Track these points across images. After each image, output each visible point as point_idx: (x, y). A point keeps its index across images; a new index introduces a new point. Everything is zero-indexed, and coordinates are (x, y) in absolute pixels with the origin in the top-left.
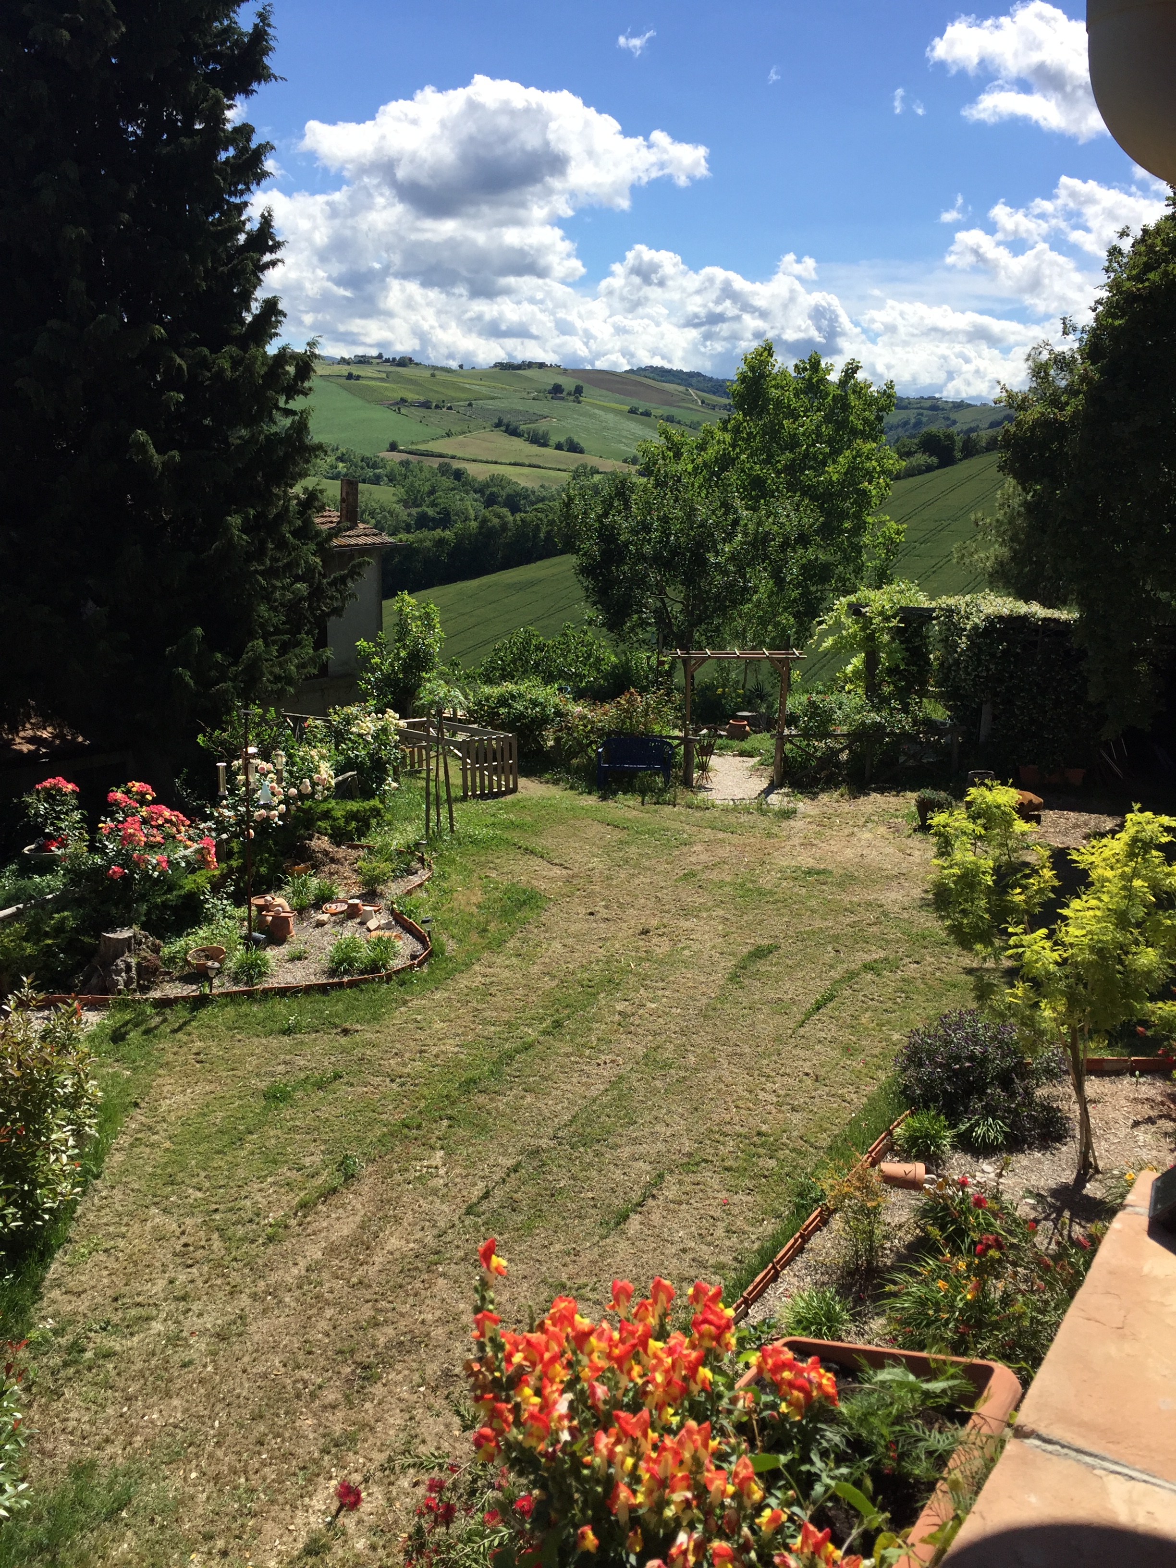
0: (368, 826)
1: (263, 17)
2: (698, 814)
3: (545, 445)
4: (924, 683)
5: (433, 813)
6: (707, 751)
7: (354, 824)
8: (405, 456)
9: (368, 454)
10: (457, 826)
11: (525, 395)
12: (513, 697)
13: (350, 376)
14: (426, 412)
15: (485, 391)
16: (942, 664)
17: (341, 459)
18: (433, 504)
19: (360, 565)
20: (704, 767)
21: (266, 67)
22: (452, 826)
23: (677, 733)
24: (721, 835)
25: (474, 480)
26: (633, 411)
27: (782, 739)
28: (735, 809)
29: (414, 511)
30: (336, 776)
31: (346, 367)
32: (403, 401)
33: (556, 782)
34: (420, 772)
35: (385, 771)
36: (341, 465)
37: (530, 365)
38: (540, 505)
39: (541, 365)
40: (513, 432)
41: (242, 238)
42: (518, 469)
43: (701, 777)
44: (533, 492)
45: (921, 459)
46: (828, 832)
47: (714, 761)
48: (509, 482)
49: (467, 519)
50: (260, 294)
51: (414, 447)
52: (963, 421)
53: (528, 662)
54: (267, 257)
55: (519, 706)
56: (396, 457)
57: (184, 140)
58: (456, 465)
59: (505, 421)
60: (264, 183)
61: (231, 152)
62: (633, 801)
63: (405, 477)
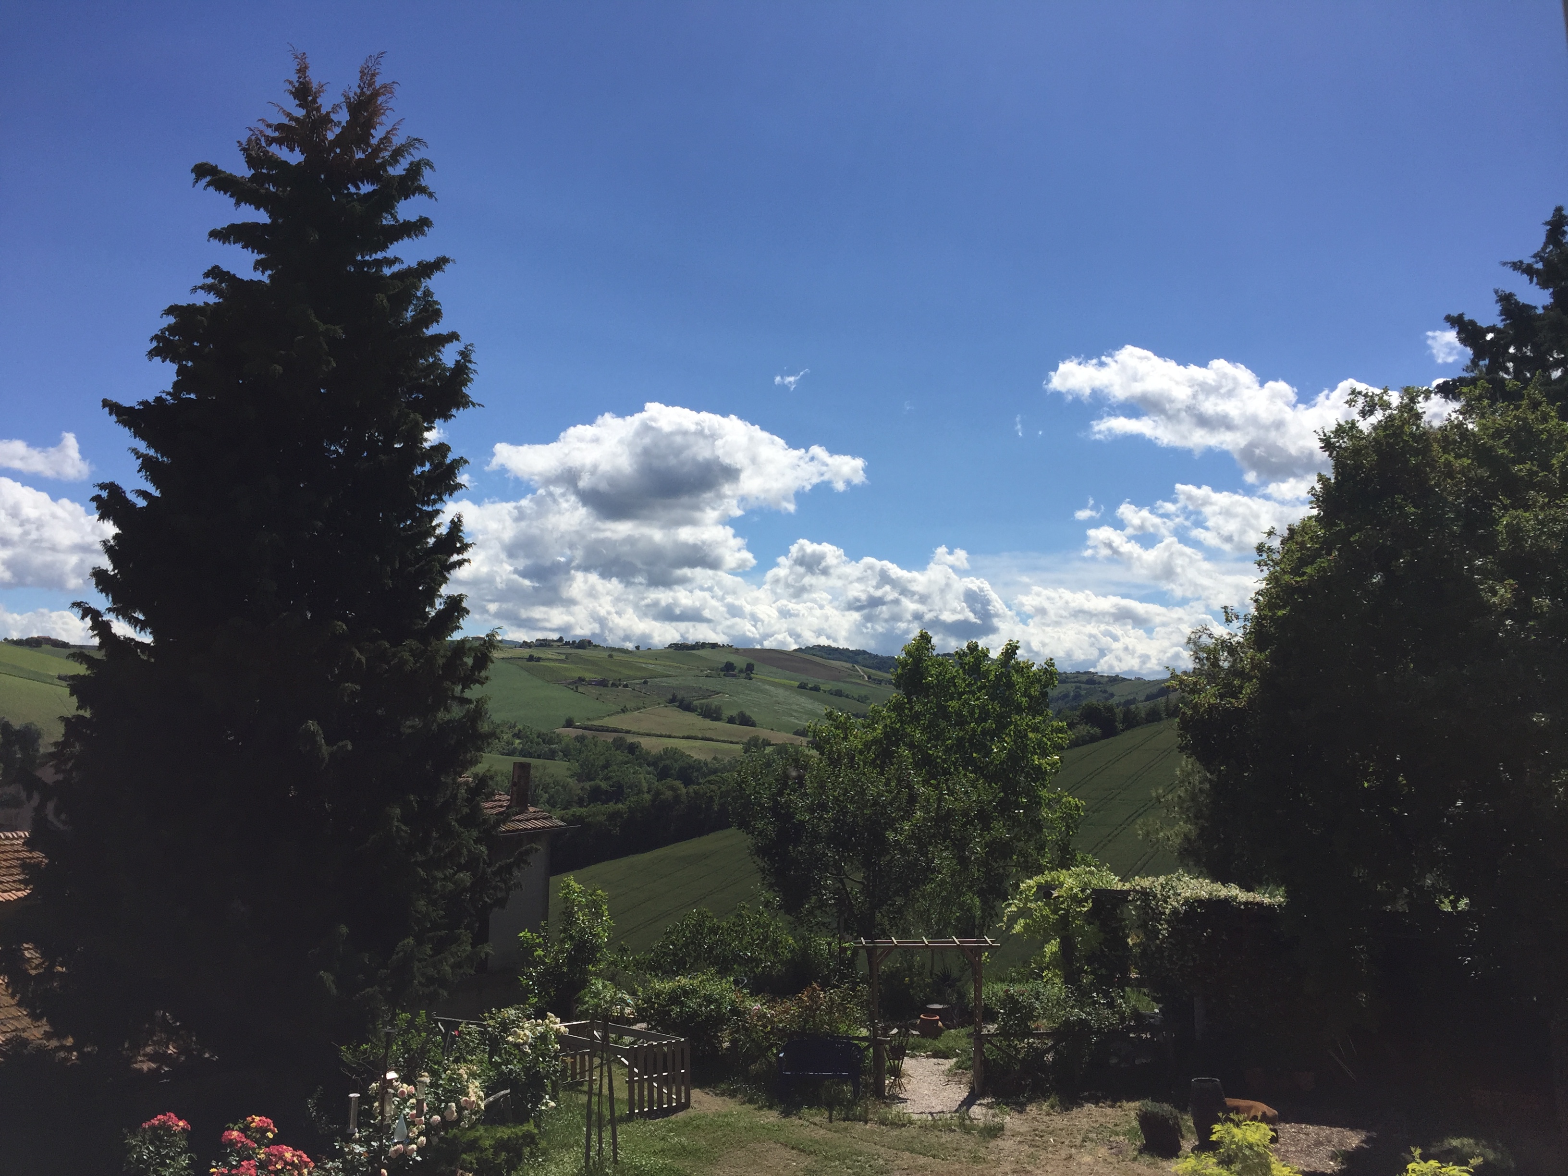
0: (519, 1157)
1: (465, 355)
2: (895, 1133)
3: (718, 719)
4: (1125, 971)
5: (594, 1137)
6: (899, 1053)
7: (504, 1155)
8: (580, 732)
9: (544, 730)
10: (621, 1154)
11: (697, 672)
12: (686, 993)
13: (531, 658)
14: (603, 690)
15: (659, 669)
16: (1144, 953)
17: (517, 735)
18: (607, 778)
19: (528, 852)
20: (897, 1073)
21: (466, 396)
22: (615, 1154)
23: (864, 1032)
24: (921, 1160)
25: (648, 753)
26: (802, 686)
27: (979, 1039)
28: (934, 1126)
29: (587, 785)
30: (487, 1095)
31: (528, 650)
32: (581, 679)
33: (732, 1094)
34: (581, 1084)
35: (543, 1088)
36: (517, 741)
37: (704, 645)
38: (713, 777)
39: (714, 646)
40: (686, 707)
41: (431, 541)
42: (691, 743)
43: (892, 1085)
44: (706, 764)
45: (1084, 729)
46: (1043, 1155)
47: (908, 1064)
48: (682, 755)
49: (640, 792)
50: (445, 590)
51: (590, 723)
52: (1119, 696)
53: (700, 946)
54: (455, 558)
55: (692, 1003)
56: (572, 732)
57: (382, 457)
58: (630, 739)
59: (679, 697)
60: (456, 494)
61: (427, 467)
62: (820, 1117)
63: (580, 752)
